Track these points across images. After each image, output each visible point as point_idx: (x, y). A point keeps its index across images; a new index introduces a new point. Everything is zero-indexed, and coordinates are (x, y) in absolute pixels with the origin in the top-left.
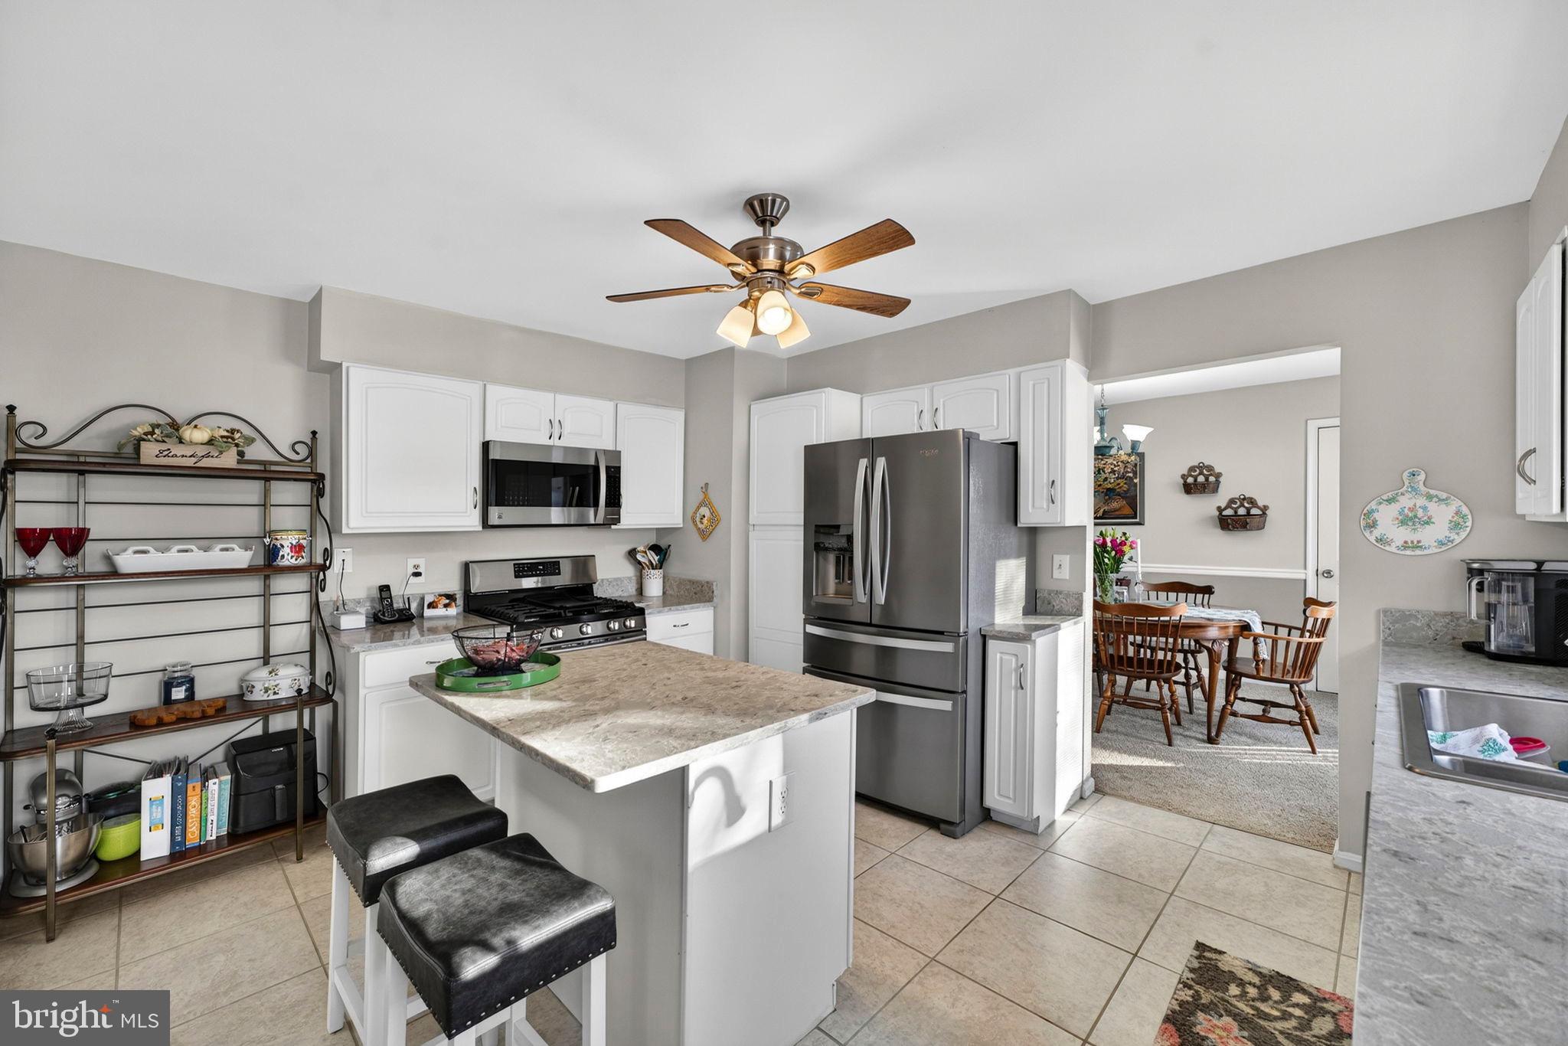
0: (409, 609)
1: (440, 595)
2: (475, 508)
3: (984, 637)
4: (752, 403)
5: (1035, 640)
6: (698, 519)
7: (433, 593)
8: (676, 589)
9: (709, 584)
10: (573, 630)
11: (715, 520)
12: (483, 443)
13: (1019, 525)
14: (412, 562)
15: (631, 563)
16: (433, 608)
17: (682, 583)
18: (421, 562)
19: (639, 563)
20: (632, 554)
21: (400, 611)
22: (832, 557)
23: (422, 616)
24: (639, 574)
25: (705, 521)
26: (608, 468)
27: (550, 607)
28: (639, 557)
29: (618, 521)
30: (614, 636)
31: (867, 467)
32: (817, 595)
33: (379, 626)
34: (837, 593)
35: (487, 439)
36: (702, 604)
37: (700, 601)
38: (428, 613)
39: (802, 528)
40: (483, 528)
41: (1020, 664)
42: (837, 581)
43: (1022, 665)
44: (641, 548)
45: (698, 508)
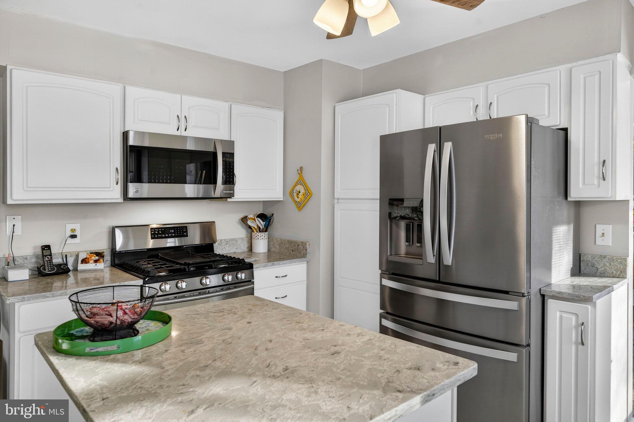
0: (66, 264)
1: (91, 253)
2: (117, 184)
3: (543, 296)
4: (336, 104)
5: (595, 302)
6: (295, 195)
7: (85, 251)
8: (277, 247)
9: (304, 244)
10: (195, 282)
11: (308, 194)
12: (123, 133)
13: (569, 199)
14: (69, 227)
15: (244, 228)
16: (86, 263)
17: (282, 243)
18: (77, 226)
19: (250, 227)
20: (244, 220)
21: (59, 265)
22: (403, 224)
23: (76, 269)
24: (250, 236)
25: (301, 196)
26: (224, 154)
27: (178, 263)
28: (250, 223)
29: (231, 195)
30: (229, 286)
31: (435, 151)
32: (391, 255)
33: (42, 278)
34: (407, 254)
35: (126, 130)
36: (298, 260)
37: (297, 257)
38: (81, 267)
39: (378, 201)
40: (124, 199)
41: (580, 322)
42: (407, 244)
43: (583, 323)
44: (251, 216)
45: (295, 185)
